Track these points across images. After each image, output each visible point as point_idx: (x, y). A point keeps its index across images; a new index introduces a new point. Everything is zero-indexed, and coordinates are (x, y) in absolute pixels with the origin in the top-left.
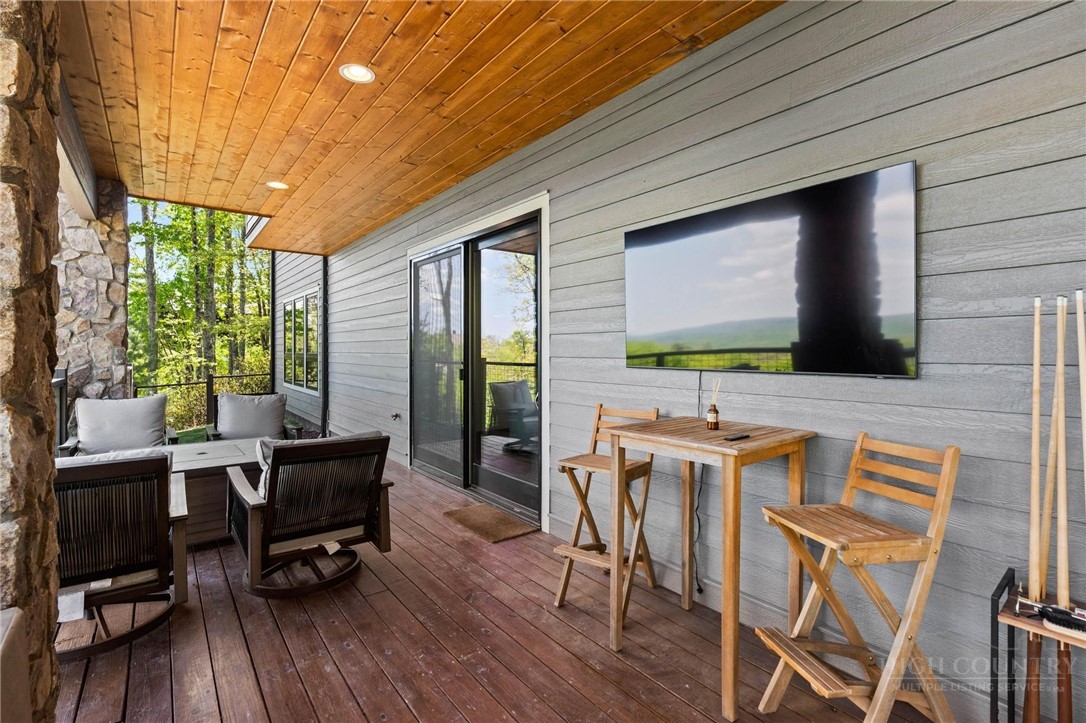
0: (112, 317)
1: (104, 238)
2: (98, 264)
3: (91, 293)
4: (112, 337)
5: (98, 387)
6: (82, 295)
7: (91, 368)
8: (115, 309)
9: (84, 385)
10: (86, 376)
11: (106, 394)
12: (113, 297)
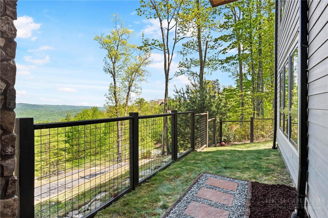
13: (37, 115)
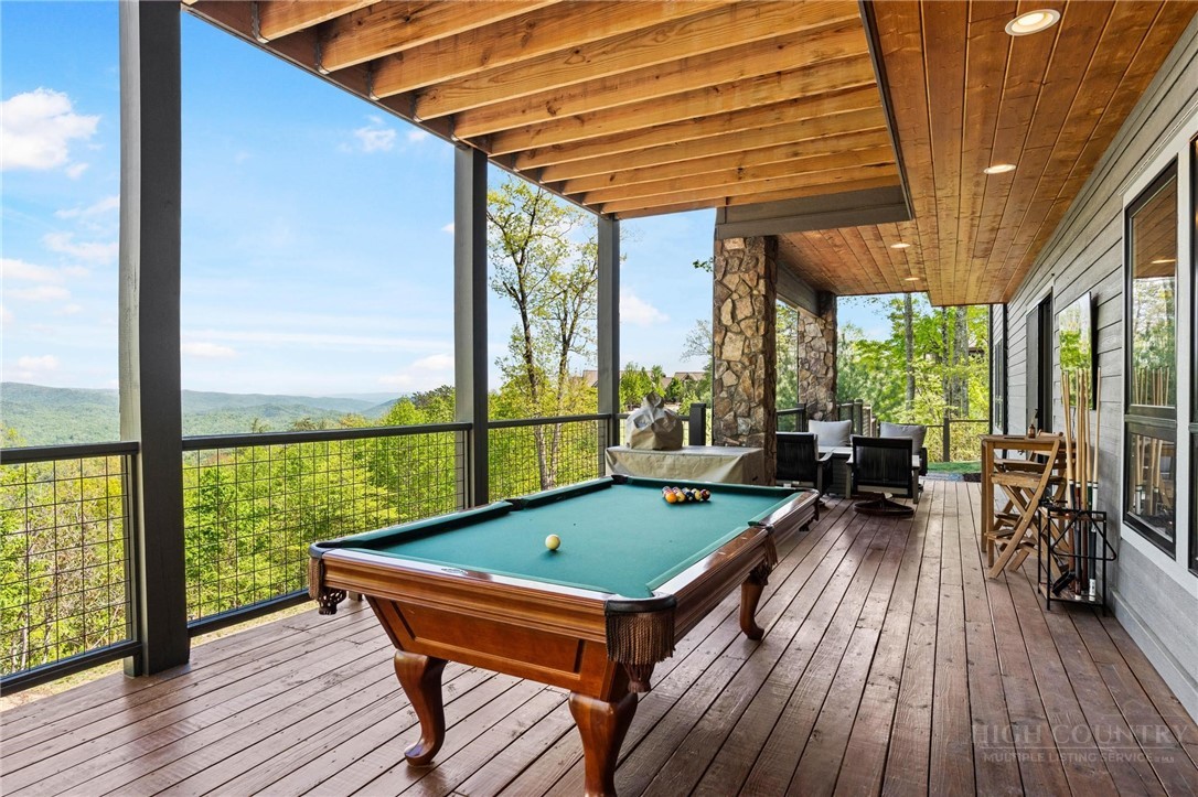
0: (826, 373)
1: (822, 327)
2: (820, 344)
3: (817, 360)
4: (826, 385)
5: (820, 414)
6: (813, 361)
7: (817, 403)
8: (828, 368)
9: (814, 413)
10: (815, 408)
11: (824, 419)
12: (827, 361)
13: (79, 432)
